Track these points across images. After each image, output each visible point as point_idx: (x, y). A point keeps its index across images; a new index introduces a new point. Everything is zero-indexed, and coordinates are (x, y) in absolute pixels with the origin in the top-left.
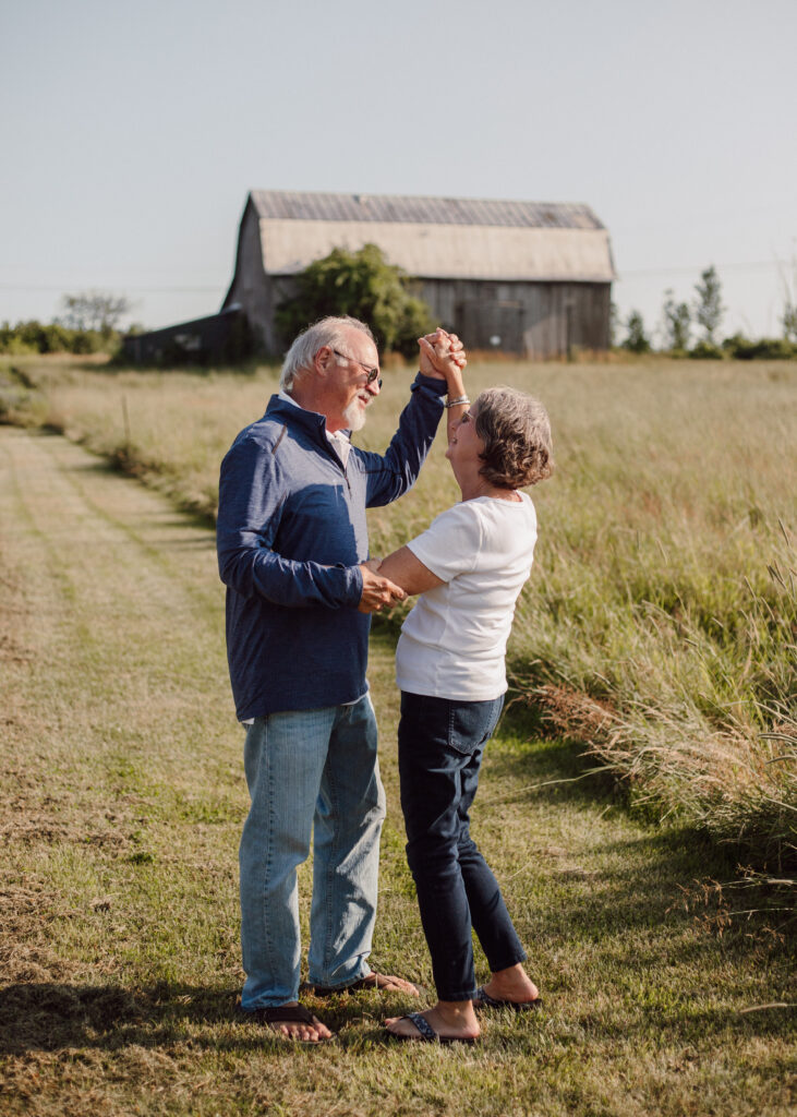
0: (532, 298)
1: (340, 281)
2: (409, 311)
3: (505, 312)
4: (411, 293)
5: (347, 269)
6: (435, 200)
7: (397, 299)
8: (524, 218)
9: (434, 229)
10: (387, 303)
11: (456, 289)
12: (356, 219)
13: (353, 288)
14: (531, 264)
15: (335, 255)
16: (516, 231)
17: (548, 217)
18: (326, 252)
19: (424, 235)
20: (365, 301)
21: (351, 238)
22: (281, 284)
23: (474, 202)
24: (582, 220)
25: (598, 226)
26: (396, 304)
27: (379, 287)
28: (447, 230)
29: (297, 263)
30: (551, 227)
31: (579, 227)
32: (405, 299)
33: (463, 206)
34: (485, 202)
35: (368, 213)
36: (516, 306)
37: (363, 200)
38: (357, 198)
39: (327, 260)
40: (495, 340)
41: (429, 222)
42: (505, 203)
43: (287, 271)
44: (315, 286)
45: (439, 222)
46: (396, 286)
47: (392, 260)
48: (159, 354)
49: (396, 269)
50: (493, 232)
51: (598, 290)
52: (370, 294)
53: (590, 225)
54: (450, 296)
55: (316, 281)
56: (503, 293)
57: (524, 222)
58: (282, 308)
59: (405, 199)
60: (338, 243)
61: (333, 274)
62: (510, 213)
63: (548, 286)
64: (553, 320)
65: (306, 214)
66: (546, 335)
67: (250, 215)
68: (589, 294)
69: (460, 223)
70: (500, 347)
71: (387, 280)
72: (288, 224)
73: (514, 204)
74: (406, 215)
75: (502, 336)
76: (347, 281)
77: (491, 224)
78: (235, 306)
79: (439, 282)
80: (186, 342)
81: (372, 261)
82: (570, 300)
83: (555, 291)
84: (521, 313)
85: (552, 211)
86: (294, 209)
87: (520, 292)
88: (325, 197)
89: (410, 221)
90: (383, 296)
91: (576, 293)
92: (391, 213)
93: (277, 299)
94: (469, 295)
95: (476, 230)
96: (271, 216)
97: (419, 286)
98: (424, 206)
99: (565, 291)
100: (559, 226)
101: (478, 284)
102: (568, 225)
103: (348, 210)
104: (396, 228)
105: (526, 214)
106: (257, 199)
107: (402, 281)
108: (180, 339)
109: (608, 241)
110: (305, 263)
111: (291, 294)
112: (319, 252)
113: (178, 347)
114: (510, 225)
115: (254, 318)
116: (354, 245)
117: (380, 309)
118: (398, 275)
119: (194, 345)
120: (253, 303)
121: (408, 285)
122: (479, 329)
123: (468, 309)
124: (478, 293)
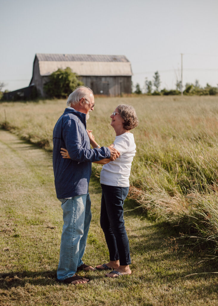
0: (111, 80)
1: (60, 77)
2: (79, 84)
3: (104, 84)
4: (79, 80)
5: (62, 74)
6: (85, 55)
7: (75, 81)
8: (108, 59)
9: (85, 63)
11: (91, 78)
12: (64, 60)
13: (64, 79)
14: (110, 72)
15: (59, 70)
16: (106, 63)
17: (115, 59)
18: (56, 69)
19: (82, 64)
20: (67, 82)
21: (63, 66)
22: (45, 78)
23: (95, 55)
24: (123, 60)
25: (128, 61)
26: (75, 83)
27: (71, 78)
28: (88, 63)
29: (49, 73)
30: (116, 61)
31: (123, 62)
33: (92, 57)
34: (98, 55)
35: (67, 59)
36: (107, 83)
37: (66, 55)
38: (64, 55)
39: (57, 72)
40: (102, 92)
41: (83, 61)
42: (103, 56)
43: (46, 75)
44: (54, 78)
45: (86, 61)
46: (75, 78)
47: (74, 71)
48: (13, 97)
49: (75, 73)
50: (100, 63)
51: (128, 78)
52: (68, 80)
53: (125, 61)
54: (89, 80)
56: (103, 79)
57: (108, 61)
58: (45, 84)
59: (77, 55)
60: (60, 67)
61: (58, 75)
62: (105, 58)
63: (115, 77)
64: (117, 86)
65: (51, 60)
66: (115, 90)
67: (36, 60)
68: (126, 79)
69: (91, 61)
70: (103, 93)
71: (73, 76)
72: (46, 62)
73: (106, 56)
74: (77, 59)
75: (103, 91)
76: (62, 77)
77: (99, 61)
78: (33, 84)
79: (86, 77)
80: (20, 94)
81: (69, 72)
82: (121, 81)
83: (117, 78)
84: (108, 84)
85: (116, 57)
86: (48, 58)
87: (108, 79)
88: (56, 55)
89: (78, 61)
90: (72, 81)
91: (122, 79)
92: (73, 59)
93: (44, 82)
94: (94, 80)
95: (96, 63)
96: (42, 60)
97: (81, 78)
98: (82, 57)
99: (119, 78)
100: (118, 61)
101: (96, 77)
102: (120, 61)
103: (62, 58)
104: (75, 63)
105: (109, 58)
106: (38, 56)
107: (77, 77)
108: (19, 93)
109: (130, 65)
110: (51, 72)
111: (48, 81)
112: (55, 70)
113: (18, 95)
114: (105, 61)
115: (38, 87)
116: (64, 68)
117: (71, 84)
118: (76, 75)
119: (22, 95)
120: (37, 83)
121: (79, 78)
122: (97, 89)
123: (94, 84)
124: (97, 80)
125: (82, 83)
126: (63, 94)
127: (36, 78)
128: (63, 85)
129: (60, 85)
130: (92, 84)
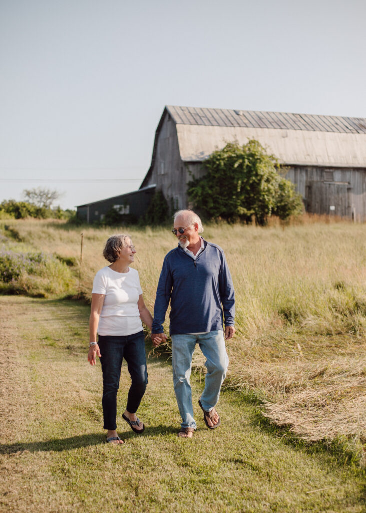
0: (356, 179)
1: (236, 165)
2: (282, 187)
3: (339, 189)
4: (280, 174)
5: (241, 157)
6: (287, 114)
7: (273, 178)
8: (347, 127)
9: (291, 132)
10: (268, 181)
11: (307, 171)
12: (240, 126)
13: (245, 170)
14: (355, 157)
15: (230, 147)
17: (362, 127)
18: (222, 146)
19: (285, 136)
20: (254, 179)
21: (241, 138)
22: (191, 168)
23: (312, 116)
26: (273, 182)
27: (264, 170)
28: (300, 133)
29: (202, 153)
32: (279, 179)
33: (305, 118)
34: (319, 116)
35: (246, 122)
36: (346, 184)
37: (241, 113)
38: (237, 113)
40: (332, 208)
41: (288, 128)
42: (331, 117)
43: (194, 159)
44: (217, 169)
45: (292, 128)
46: (274, 171)
48: (102, 217)
49: (272, 157)
50: (330, 135)
52: (257, 175)
54: (303, 177)
55: (219, 165)
56: (337, 175)
57: (346, 129)
58: (191, 185)
59: (268, 113)
60: (231, 140)
61: (231, 160)
62: (336, 124)
65: (206, 122)
69: (308, 130)
70: (335, 212)
72: (195, 128)
73: (337, 118)
74: (271, 124)
75: (336, 205)
76: (241, 166)
77: (327, 131)
78: (151, 185)
79: (296, 167)
80: (120, 209)
81: (258, 151)
84: (349, 189)
85: (362, 122)
87: (349, 175)
88: (216, 110)
89: (275, 128)
90: (265, 177)
92: (261, 122)
93: (189, 179)
94: (316, 177)
95: (318, 133)
96: (184, 123)
97: (286, 170)
98: (280, 117)
101: (321, 169)
103: (234, 119)
104: (267, 132)
105: (346, 124)
106: (171, 111)
107: (276, 167)
108: (117, 207)
110: (208, 153)
111: (198, 176)
112: (217, 147)
113: (115, 211)
114: (339, 132)
115: (167, 193)
116: (242, 142)
117: (264, 185)
118: (274, 162)
119: (126, 211)
120: (166, 182)
121: (280, 169)
122: (322, 200)
123: (315, 186)
124: (322, 176)
125: (289, 183)
126: (242, 210)
127: (162, 169)
128: (242, 188)
129: (236, 186)
130: (309, 187)
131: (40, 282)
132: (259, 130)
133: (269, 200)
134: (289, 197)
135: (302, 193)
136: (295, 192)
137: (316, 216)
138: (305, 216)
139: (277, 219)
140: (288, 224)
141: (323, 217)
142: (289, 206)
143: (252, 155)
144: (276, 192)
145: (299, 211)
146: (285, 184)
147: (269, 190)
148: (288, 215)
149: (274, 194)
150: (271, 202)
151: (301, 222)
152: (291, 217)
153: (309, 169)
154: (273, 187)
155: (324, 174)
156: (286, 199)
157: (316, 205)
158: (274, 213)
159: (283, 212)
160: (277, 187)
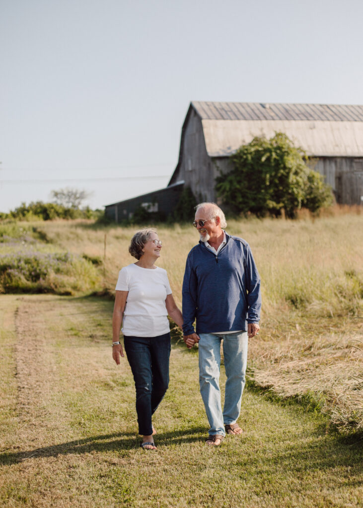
1: (263, 159)
2: (311, 179)
4: (309, 166)
5: (268, 150)
6: (314, 105)
7: (301, 170)
9: (318, 123)
10: (296, 173)
11: (336, 162)
12: (266, 119)
13: (273, 163)
15: (257, 141)
18: (249, 140)
19: (312, 128)
20: (282, 172)
21: (267, 131)
22: (218, 163)
23: (340, 106)
26: (302, 174)
27: (292, 162)
28: (328, 124)
29: (229, 148)
32: (307, 170)
33: (333, 109)
34: (347, 106)
35: (273, 115)
37: (267, 106)
38: (263, 106)
41: (315, 120)
42: (360, 107)
43: (222, 154)
44: (245, 163)
45: (321, 119)
46: (303, 163)
48: (131, 215)
49: (300, 149)
50: (358, 125)
52: (285, 168)
54: (332, 168)
55: (247, 159)
58: (220, 180)
59: (295, 105)
60: (258, 133)
61: (258, 154)
65: (233, 117)
72: (221, 122)
74: (298, 115)
76: (268, 159)
78: (180, 182)
79: (324, 159)
80: (149, 207)
81: (286, 144)
86: (224, 113)
88: (241, 104)
89: (302, 120)
90: (293, 170)
92: (288, 114)
93: (217, 174)
94: (345, 168)
95: (346, 123)
96: (209, 118)
97: (313, 160)
98: (308, 109)
101: (351, 159)
103: (260, 112)
104: (294, 124)
106: (197, 106)
107: (304, 159)
108: (145, 205)
110: (235, 148)
111: (226, 171)
112: (244, 141)
113: (143, 210)
115: (195, 189)
116: (269, 135)
117: (292, 178)
118: (302, 154)
119: (154, 209)
120: (194, 179)
121: (308, 161)
122: (352, 191)
123: (344, 177)
124: (351, 166)
125: (318, 175)
126: (272, 204)
127: (190, 165)
128: (271, 182)
129: (264, 180)
130: (339, 179)
131: (67, 281)
132: (286, 122)
133: (298, 193)
134: (318, 189)
135: (332, 184)
136: (325, 184)
137: (346, 207)
138: (335, 207)
139: (306, 212)
140: (318, 215)
141: (354, 208)
142: (319, 198)
143: (279, 148)
144: (305, 185)
145: (330, 202)
146: (313, 176)
147: (297, 183)
148: (318, 207)
149: (303, 186)
150: (301, 195)
151: (331, 214)
152: (322, 209)
153: (338, 160)
154: (302, 179)
155: (354, 164)
156: (315, 191)
157: (346, 196)
158: (304, 205)
159: (313, 204)
160: (306, 179)
